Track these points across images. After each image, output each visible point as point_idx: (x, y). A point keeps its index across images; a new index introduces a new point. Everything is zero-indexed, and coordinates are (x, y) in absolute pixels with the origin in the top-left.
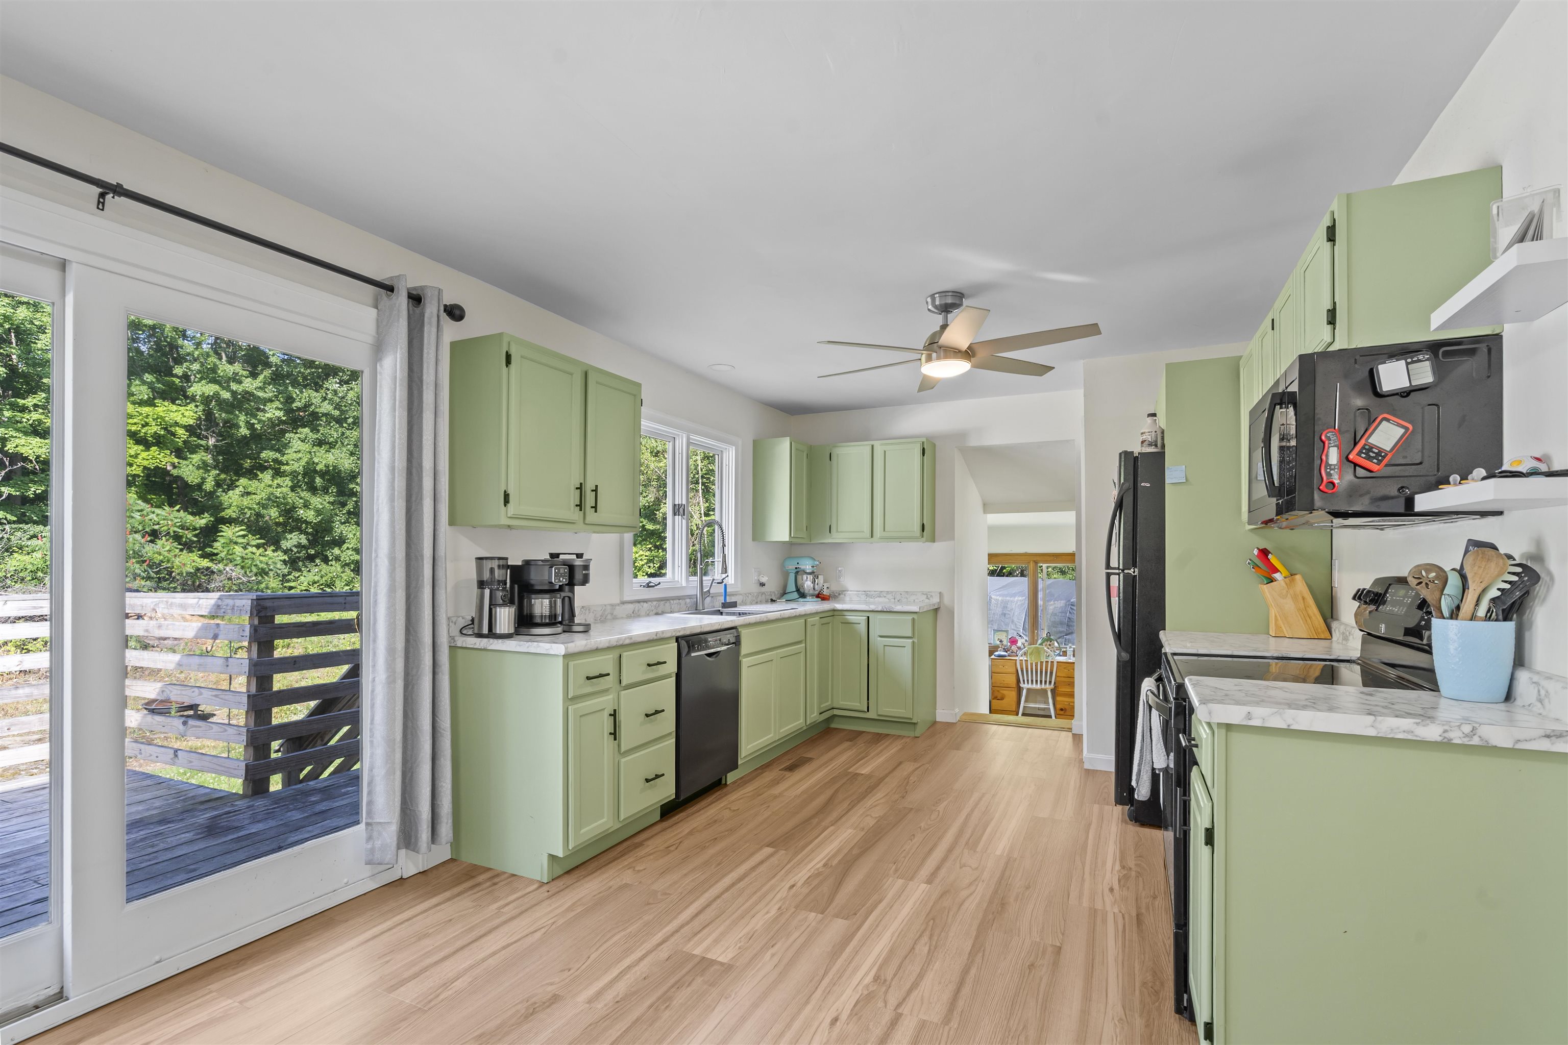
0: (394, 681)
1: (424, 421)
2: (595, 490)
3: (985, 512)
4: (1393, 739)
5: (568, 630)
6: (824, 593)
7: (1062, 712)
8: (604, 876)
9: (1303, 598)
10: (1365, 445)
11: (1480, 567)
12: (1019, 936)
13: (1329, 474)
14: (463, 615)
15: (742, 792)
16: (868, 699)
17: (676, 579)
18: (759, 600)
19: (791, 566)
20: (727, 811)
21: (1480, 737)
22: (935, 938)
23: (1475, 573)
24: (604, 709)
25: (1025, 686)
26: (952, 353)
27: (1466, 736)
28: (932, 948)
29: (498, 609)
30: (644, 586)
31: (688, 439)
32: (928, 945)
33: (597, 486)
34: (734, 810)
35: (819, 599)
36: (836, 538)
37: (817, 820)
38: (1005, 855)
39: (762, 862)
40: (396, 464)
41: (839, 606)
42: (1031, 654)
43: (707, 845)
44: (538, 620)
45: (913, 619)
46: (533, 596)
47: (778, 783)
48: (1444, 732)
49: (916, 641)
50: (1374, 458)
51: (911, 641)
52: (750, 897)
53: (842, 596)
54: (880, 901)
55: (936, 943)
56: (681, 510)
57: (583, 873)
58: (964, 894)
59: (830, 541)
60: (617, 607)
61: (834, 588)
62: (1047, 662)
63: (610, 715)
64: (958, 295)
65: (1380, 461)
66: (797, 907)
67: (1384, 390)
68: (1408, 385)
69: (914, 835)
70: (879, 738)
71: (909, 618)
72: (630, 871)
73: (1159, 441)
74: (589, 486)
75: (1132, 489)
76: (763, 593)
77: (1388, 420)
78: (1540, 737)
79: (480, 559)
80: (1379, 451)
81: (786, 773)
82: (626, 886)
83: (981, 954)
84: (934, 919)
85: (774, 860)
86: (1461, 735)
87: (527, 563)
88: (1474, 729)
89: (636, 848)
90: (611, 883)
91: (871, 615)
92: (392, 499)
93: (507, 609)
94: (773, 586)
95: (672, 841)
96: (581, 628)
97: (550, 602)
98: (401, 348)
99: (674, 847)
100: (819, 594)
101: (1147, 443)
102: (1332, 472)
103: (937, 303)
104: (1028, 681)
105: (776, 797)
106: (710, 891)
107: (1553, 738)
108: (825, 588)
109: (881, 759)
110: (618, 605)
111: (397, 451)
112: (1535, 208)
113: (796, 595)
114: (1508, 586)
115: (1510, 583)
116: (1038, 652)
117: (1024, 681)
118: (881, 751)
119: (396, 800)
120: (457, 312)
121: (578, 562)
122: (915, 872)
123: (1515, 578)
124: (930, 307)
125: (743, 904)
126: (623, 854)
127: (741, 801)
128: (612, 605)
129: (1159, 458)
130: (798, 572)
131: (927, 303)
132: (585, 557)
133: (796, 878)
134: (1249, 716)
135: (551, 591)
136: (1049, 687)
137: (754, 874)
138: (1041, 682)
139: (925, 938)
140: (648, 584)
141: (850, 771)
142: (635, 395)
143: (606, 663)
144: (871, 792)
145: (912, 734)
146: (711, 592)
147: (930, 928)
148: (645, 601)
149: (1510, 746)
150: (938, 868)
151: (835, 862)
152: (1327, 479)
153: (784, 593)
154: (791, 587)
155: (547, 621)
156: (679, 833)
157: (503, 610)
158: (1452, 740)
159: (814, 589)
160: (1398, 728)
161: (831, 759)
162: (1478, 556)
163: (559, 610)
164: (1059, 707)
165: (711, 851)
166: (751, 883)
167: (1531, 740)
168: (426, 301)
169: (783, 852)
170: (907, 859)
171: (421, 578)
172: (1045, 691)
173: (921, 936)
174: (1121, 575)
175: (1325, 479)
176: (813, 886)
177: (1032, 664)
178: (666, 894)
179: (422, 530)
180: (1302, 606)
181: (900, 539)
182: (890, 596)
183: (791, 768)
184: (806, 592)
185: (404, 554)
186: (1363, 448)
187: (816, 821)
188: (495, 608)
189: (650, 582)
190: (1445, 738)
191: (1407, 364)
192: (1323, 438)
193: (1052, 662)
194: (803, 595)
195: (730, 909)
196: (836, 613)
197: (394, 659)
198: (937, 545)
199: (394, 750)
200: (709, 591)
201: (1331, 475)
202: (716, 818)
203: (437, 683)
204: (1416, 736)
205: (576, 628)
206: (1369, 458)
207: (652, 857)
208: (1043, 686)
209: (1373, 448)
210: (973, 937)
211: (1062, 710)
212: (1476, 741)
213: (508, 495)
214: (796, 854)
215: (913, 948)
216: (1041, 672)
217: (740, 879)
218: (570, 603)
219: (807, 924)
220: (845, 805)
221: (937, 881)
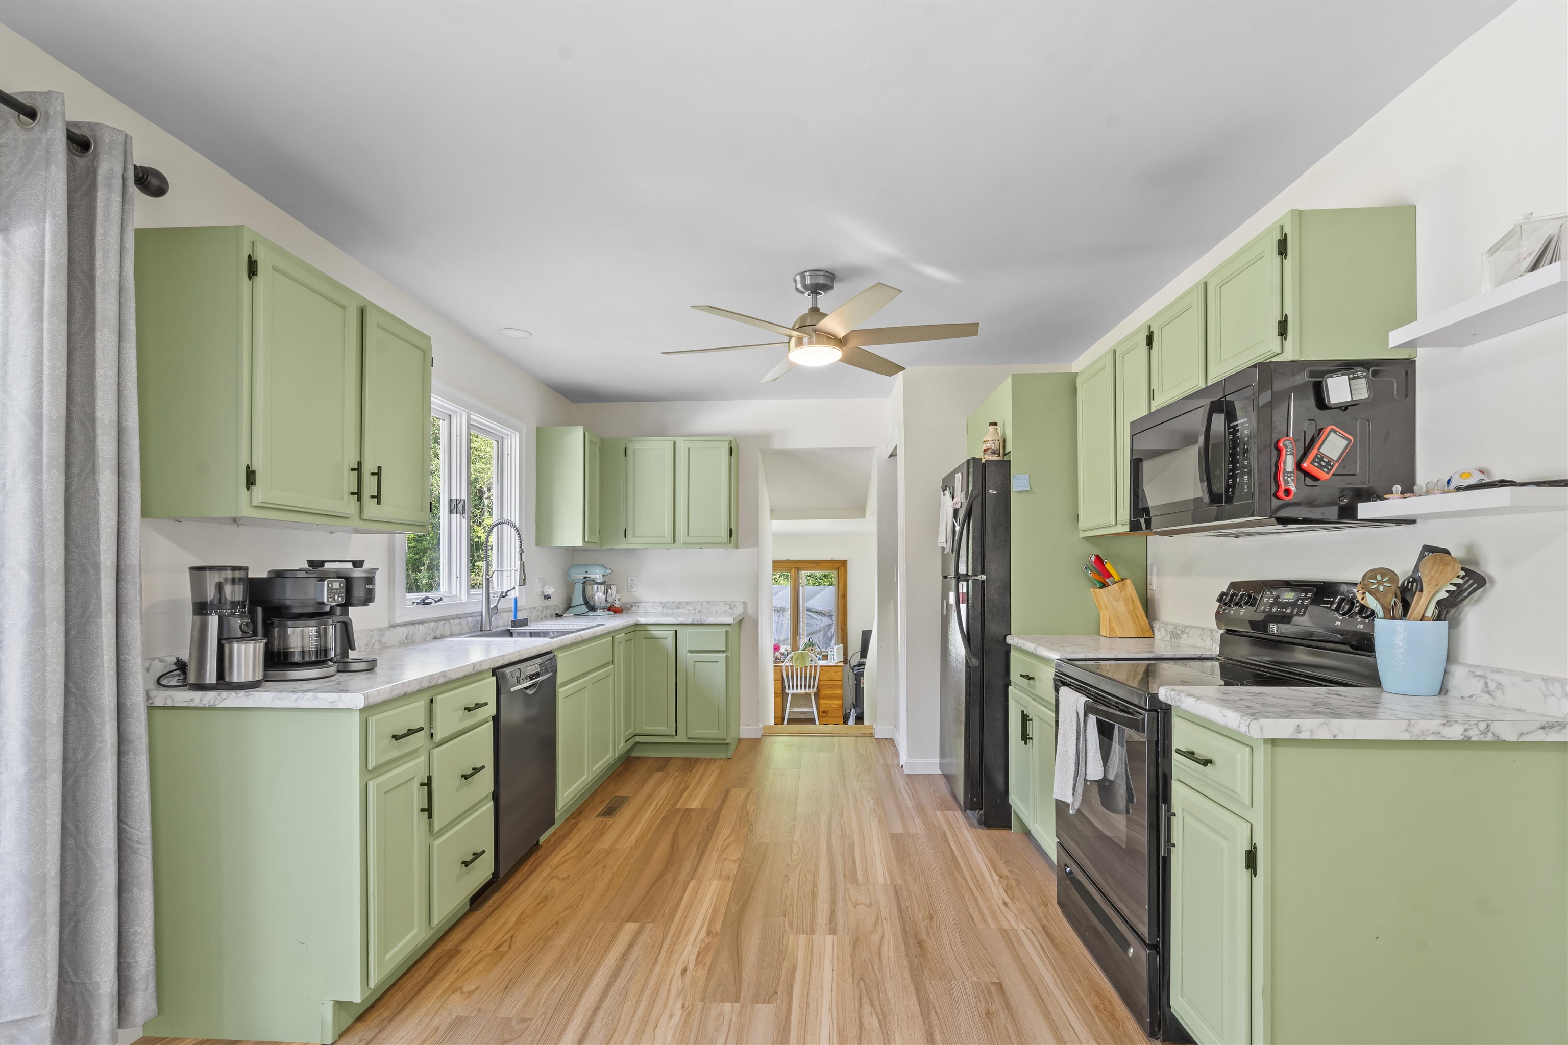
0: (44, 777)
1: (99, 345)
2: (378, 474)
3: (772, 518)
4: (1424, 741)
5: (344, 667)
6: (616, 605)
7: (824, 715)
8: (422, 1012)
9: (1133, 601)
10: (1317, 454)
11: (1437, 571)
12: (956, 980)
13: (1286, 482)
14: (160, 655)
15: (563, 853)
16: (676, 722)
17: (454, 593)
18: (543, 615)
19: (578, 575)
20: (555, 880)
21: (1493, 733)
22: (877, 1003)
23: (1432, 577)
24: (413, 778)
25: (790, 691)
26: (825, 339)
27: (1482, 733)
28: (881, 1017)
29: (236, 646)
30: (418, 604)
31: (469, 419)
32: (874, 1016)
33: (379, 468)
34: (564, 879)
35: (612, 613)
36: (632, 543)
37: (670, 874)
38: (888, 883)
39: (631, 945)
40: (45, 411)
41: (642, 620)
42: (797, 660)
43: (550, 933)
44: (297, 658)
45: (727, 632)
46: (290, 623)
47: (602, 834)
48: (1465, 731)
49: (729, 655)
50: (1325, 467)
51: (724, 655)
52: (639, 1000)
53: (634, 608)
54: (794, 969)
55: (881, 1009)
56: (460, 507)
57: (386, 1015)
58: (875, 938)
59: (625, 547)
60: (387, 632)
61: (626, 599)
62: (811, 667)
63: (422, 784)
64: (831, 275)
65: (1330, 470)
66: (703, 999)
67: (1332, 403)
68: (1350, 399)
69: (786, 876)
70: (690, 764)
71: (723, 630)
72: (457, 995)
73: (1002, 449)
74: (369, 467)
75: (981, 496)
76: (547, 607)
77: (1335, 432)
78: (1537, 729)
79: (197, 570)
80: (1329, 461)
81: (606, 819)
82: (459, 1021)
83: (933, 1013)
84: (862, 979)
85: (644, 938)
86: (1479, 733)
87: (279, 574)
88: (1488, 726)
89: (451, 957)
90: (436, 1021)
91: (678, 628)
92: (36, 468)
93: (251, 645)
94: (557, 601)
95: (499, 937)
96: (362, 666)
97: (318, 631)
98: (54, 216)
99: (506, 946)
100: (611, 607)
101: (989, 451)
102: (1289, 479)
103: (808, 282)
104: (793, 686)
105: (608, 853)
106: (584, 1001)
107: (1548, 729)
108: (617, 600)
109: (705, 789)
110: (388, 628)
111: (46, 389)
112: (1554, 231)
113: (584, 609)
114: (1454, 588)
115: (1455, 585)
116: (802, 657)
117: (789, 686)
118: (701, 778)
119: (49, 975)
120: (154, 182)
121: (358, 573)
122: (812, 922)
123: (1460, 581)
124: (799, 286)
125: (635, 1011)
126: (435, 972)
127: (567, 864)
128: (380, 630)
129: (1004, 466)
130: (586, 582)
131: (795, 281)
132: (366, 566)
133: (684, 958)
134: (1298, 729)
135: (318, 614)
136: (812, 691)
137: (628, 964)
138: (805, 686)
139: (867, 1009)
140: (424, 600)
141: (678, 806)
142: (424, 351)
143: (414, 713)
144: (714, 830)
145: (724, 755)
146: (499, 607)
147: (864, 992)
148: (420, 622)
149: (1516, 740)
150: (833, 913)
151: (718, 927)
152: (1285, 486)
153: (569, 606)
154: (578, 599)
155: (313, 659)
156: (504, 924)
157: (243, 646)
158: (1471, 738)
159: (606, 600)
160: (1428, 730)
161: (650, 796)
162: (1436, 560)
163: (331, 644)
164: (821, 709)
165: (560, 942)
166: (631, 978)
167: (1531, 732)
168: (100, 149)
169: (651, 925)
170: (795, 906)
171: (94, 601)
172: (809, 695)
173: (860, 1005)
174: (970, 582)
175: (1283, 485)
176: (708, 965)
177: (797, 670)
178: (524, 1020)
179: (97, 523)
180: (1131, 608)
181: (701, 545)
182: (689, 607)
183: (609, 812)
184: (597, 604)
185: (62, 562)
186: (1316, 457)
187: (669, 876)
188: (230, 643)
189: (427, 598)
190: (1466, 736)
191: (1350, 379)
192: (1281, 445)
193: (816, 667)
194: (592, 608)
195: (621, 1023)
196: (638, 628)
197: (43, 740)
198: (740, 551)
199: (43, 893)
200: (496, 607)
201: (1288, 482)
202: (544, 893)
203: (123, 769)
204: (1443, 737)
205: (354, 666)
206: (1321, 467)
207: (480, 967)
208: (807, 691)
209: (1323, 457)
210: (914, 992)
211: (824, 712)
212: (1489, 737)
213: (254, 472)
214: (667, 925)
215: (861, 1024)
216: (810, 677)
217: (615, 975)
218: (346, 629)
219: (726, 1021)
220: (693, 850)
221: (840, 928)
